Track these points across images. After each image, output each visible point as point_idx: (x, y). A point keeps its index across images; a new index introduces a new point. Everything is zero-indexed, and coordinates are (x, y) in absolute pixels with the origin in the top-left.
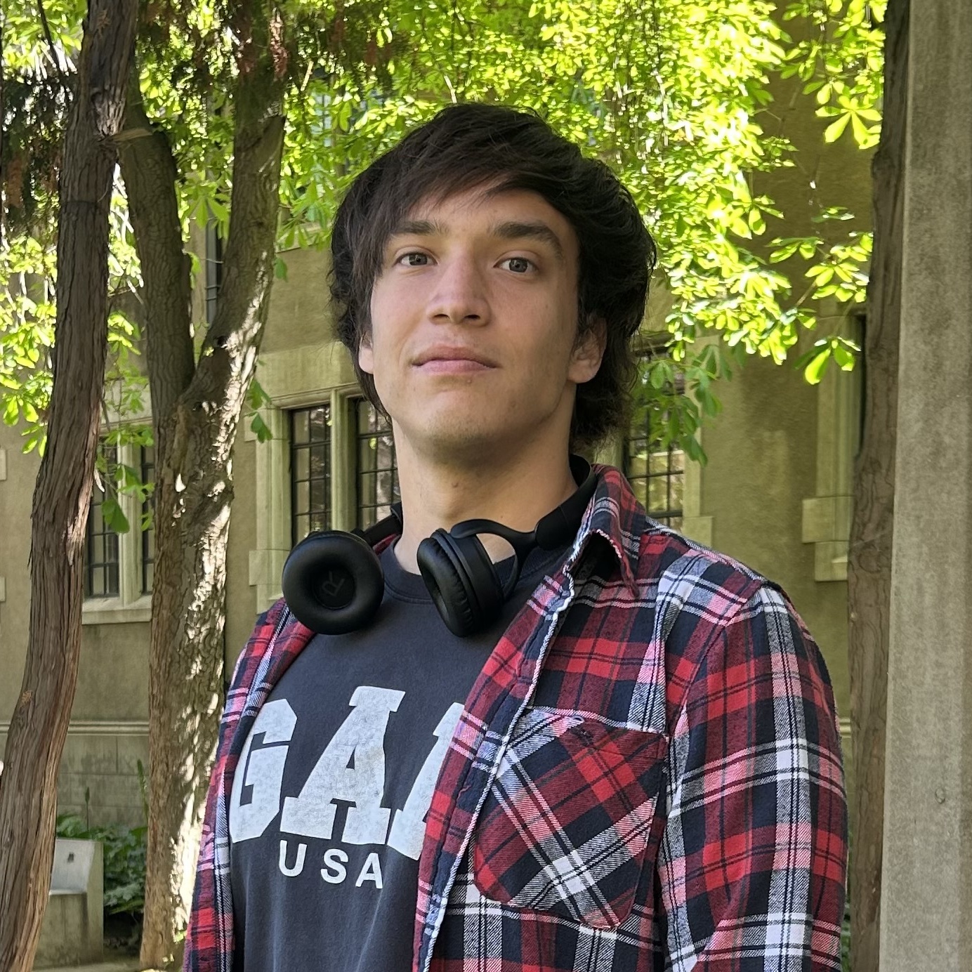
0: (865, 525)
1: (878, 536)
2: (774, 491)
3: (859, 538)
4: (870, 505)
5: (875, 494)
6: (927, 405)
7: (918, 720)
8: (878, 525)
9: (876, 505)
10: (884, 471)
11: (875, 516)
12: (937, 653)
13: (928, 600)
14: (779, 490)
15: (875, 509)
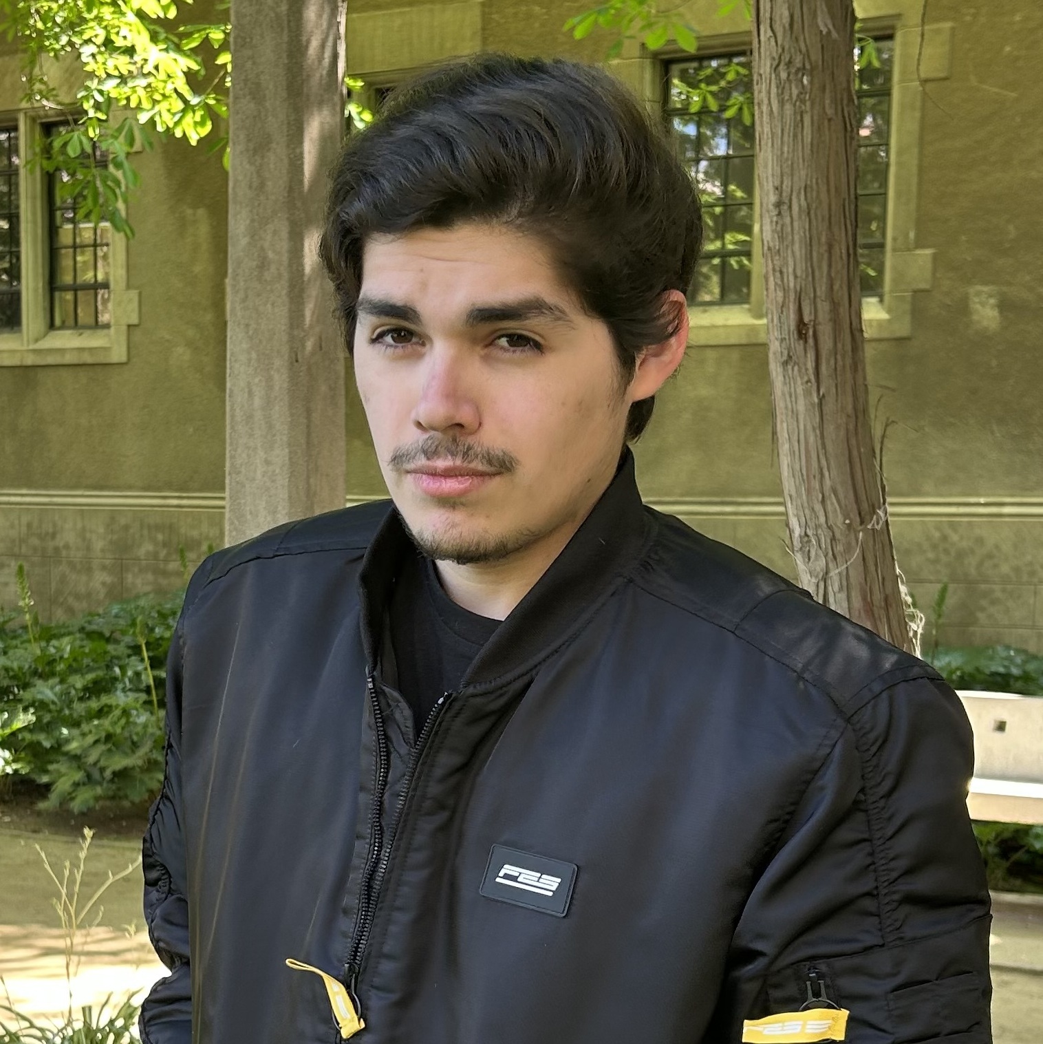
6: (253, 221)
7: (251, 513)
12: (265, 453)
13: (257, 402)
14: (202, 267)
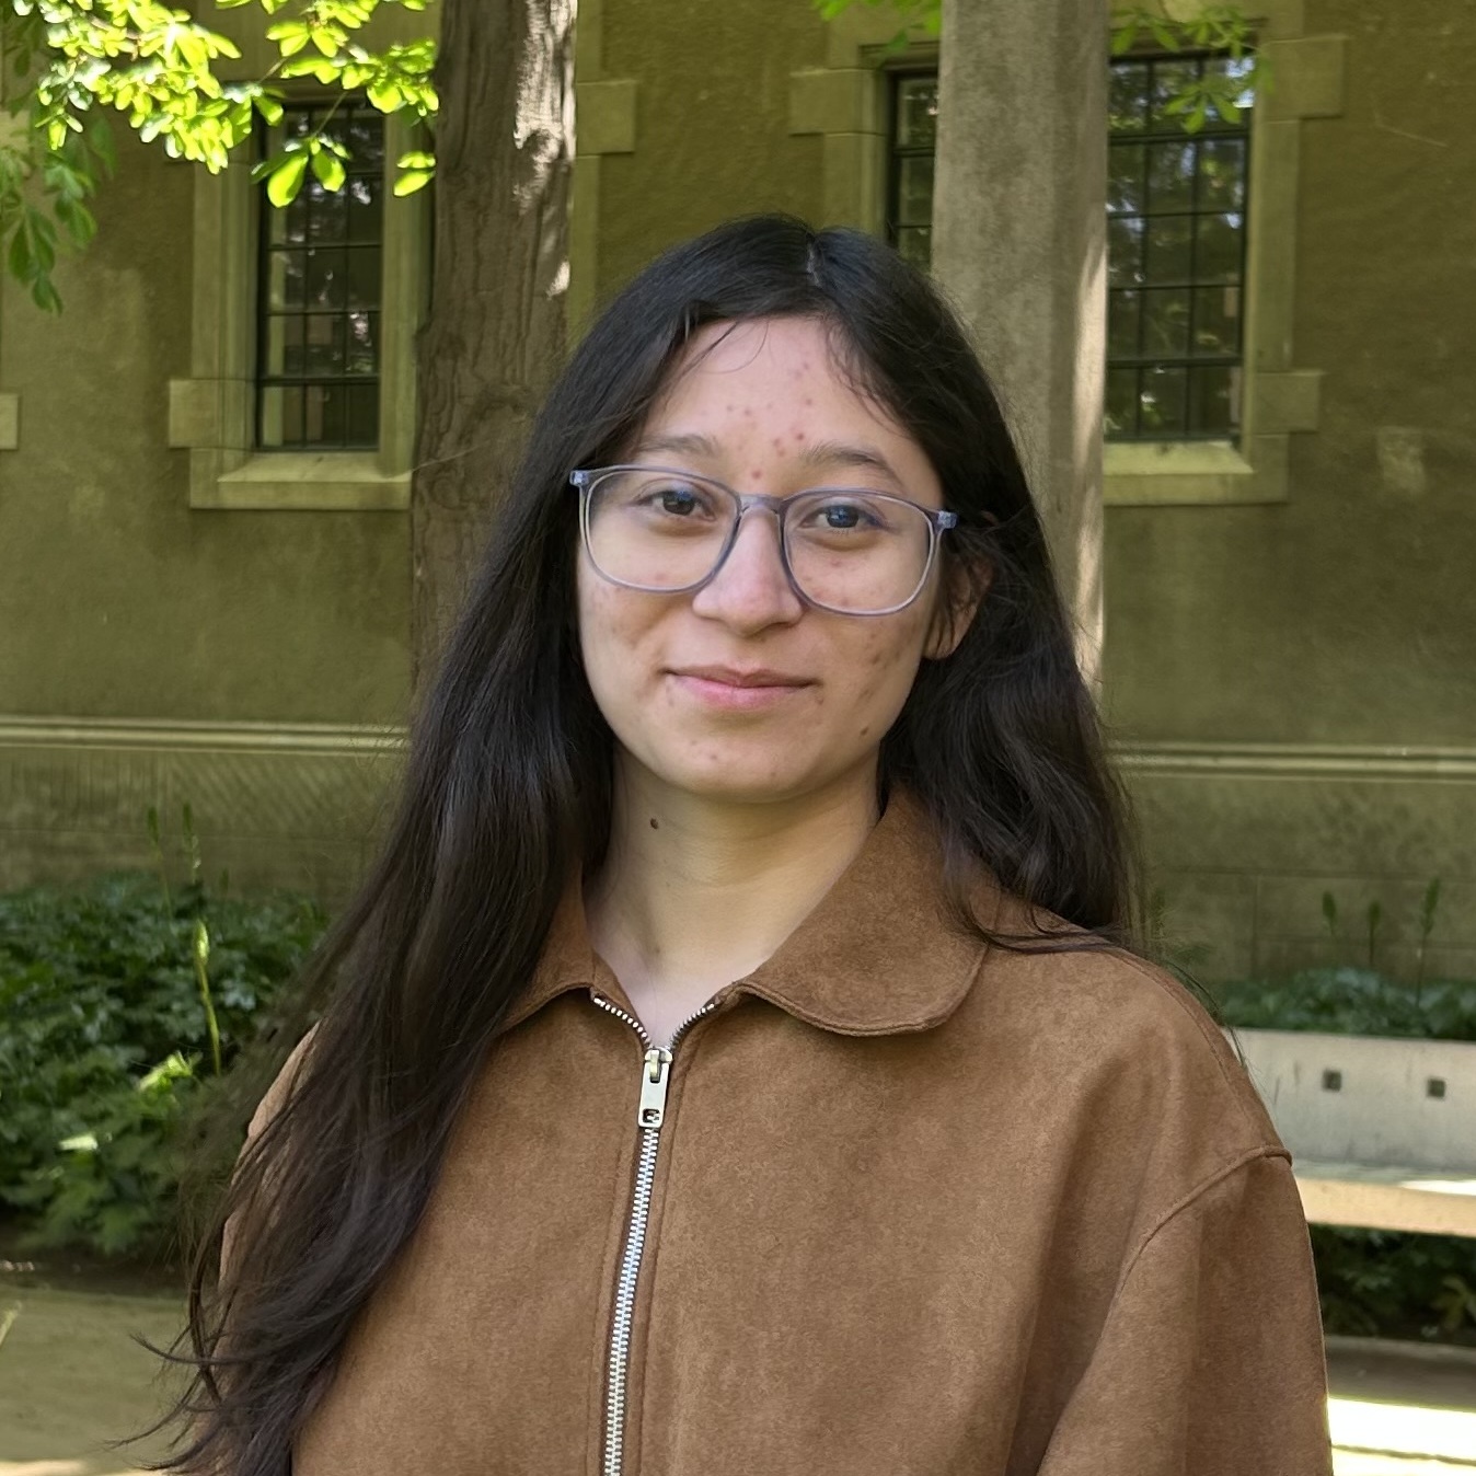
0: (440, 436)
1: (461, 454)
2: (121, 364)
3: (430, 455)
4: (448, 405)
5: (456, 391)
8: (461, 437)
9: (457, 405)
10: (470, 357)
11: (457, 423)
14: (128, 362)
15: (456, 413)
